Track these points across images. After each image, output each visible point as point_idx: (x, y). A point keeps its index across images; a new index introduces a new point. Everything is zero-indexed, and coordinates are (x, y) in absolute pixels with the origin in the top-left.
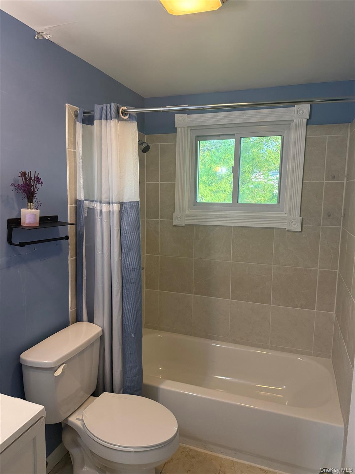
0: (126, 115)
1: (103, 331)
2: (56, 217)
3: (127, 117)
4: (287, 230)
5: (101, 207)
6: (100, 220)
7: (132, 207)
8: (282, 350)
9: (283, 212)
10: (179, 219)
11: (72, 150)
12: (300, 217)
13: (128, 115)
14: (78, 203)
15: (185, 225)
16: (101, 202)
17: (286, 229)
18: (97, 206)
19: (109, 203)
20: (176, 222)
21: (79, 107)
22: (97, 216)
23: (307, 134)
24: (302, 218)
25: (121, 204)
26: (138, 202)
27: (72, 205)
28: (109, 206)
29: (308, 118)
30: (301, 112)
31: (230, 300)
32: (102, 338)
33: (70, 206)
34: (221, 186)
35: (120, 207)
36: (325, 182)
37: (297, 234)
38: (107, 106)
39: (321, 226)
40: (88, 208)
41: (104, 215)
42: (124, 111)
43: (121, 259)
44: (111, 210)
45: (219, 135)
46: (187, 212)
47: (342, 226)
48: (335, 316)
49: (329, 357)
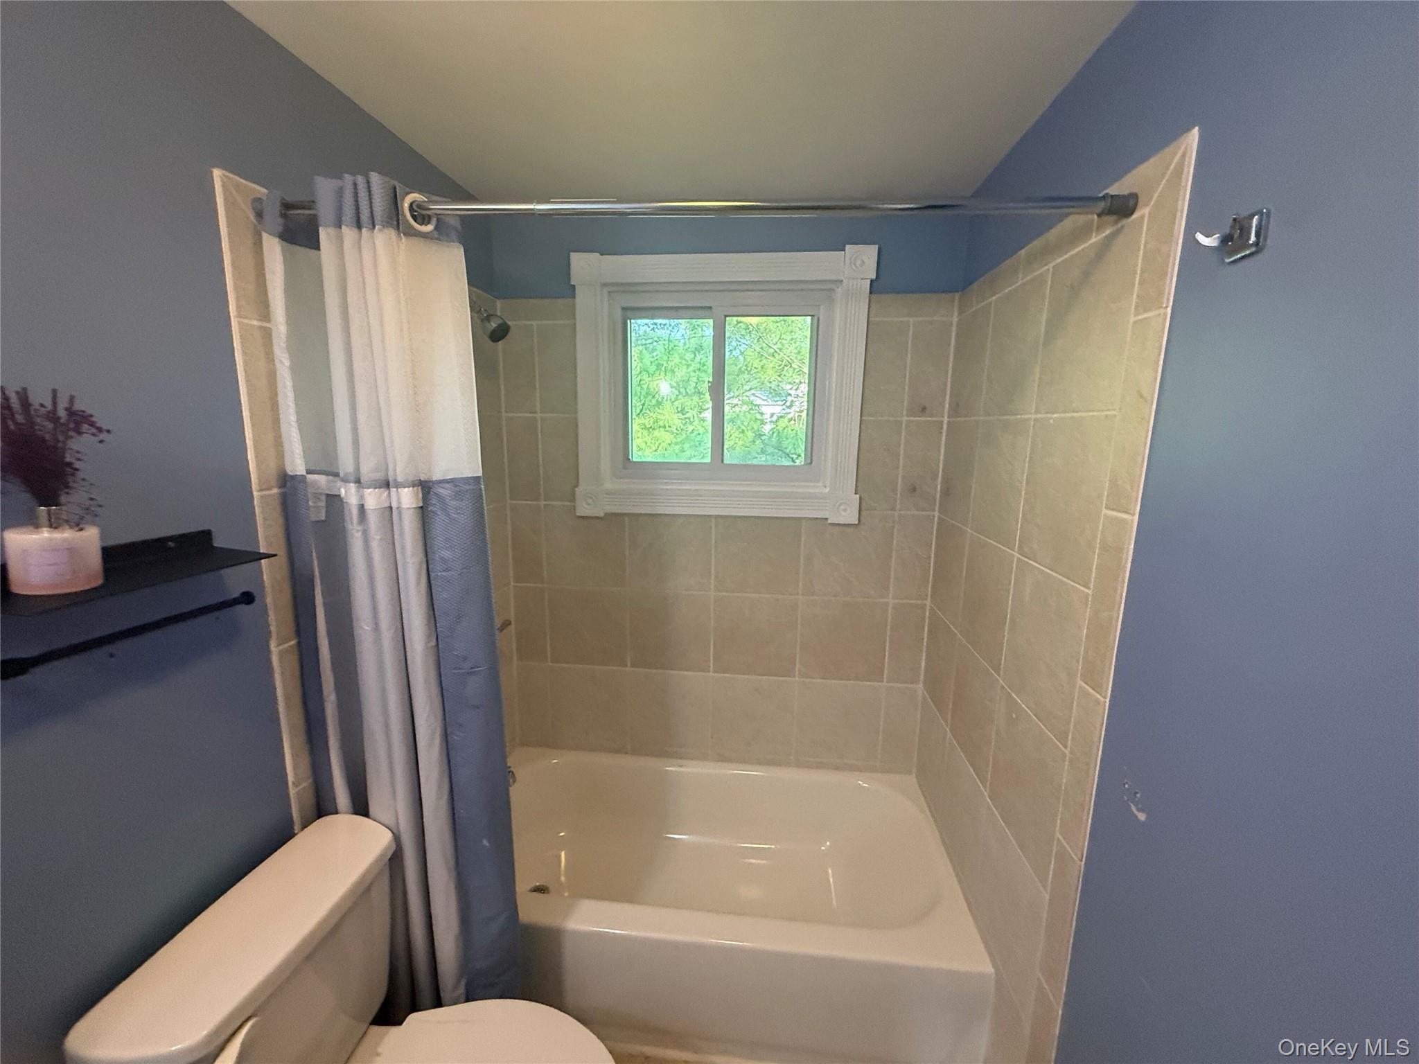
0: (426, 222)
1: (397, 838)
2: (206, 535)
3: (430, 228)
4: (829, 522)
5: (362, 497)
6: (359, 535)
7: (458, 495)
8: (820, 766)
9: (818, 481)
11: (255, 323)
12: (856, 494)
13: (434, 221)
14: (289, 484)
15: (606, 514)
16: (358, 481)
17: (827, 519)
18: (349, 494)
19: (387, 485)
20: (584, 509)
21: (266, 188)
22: (349, 522)
23: (871, 314)
24: (860, 498)
25: (426, 487)
26: (479, 478)
27: (269, 489)
28: (386, 494)
29: (874, 277)
30: (859, 262)
31: (711, 674)
32: (394, 860)
33: (263, 499)
35: (421, 495)
36: (905, 419)
37: (850, 530)
38: (355, 185)
39: (896, 514)
40: (328, 496)
41: (373, 520)
42: (419, 206)
43: (433, 643)
44: (394, 505)
45: (677, 309)
46: (608, 485)
47: (940, 512)
48: (923, 693)
49: (910, 772)
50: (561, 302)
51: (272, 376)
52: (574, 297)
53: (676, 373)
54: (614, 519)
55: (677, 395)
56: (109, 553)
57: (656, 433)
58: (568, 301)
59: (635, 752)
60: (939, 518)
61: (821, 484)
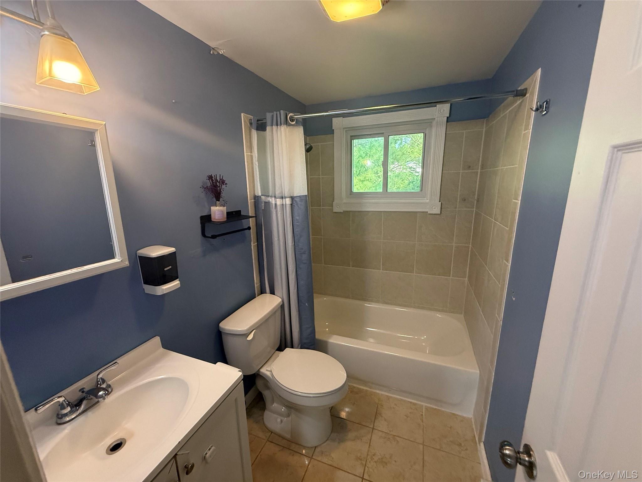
0: (293, 121)
1: (283, 301)
2: (240, 211)
3: (294, 122)
4: (428, 213)
5: (276, 201)
6: (275, 212)
7: (301, 200)
8: (423, 308)
9: (425, 198)
10: (338, 207)
11: (249, 154)
12: (440, 202)
13: (295, 120)
14: (256, 199)
15: (344, 211)
16: (275, 197)
17: (427, 212)
18: (272, 200)
19: (282, 198)
20: (336, 210)
21: (252, 116)
22: (272, 208)
23: (447, 130)
24: (441, 204)
25: (292, 198)
26: (306, 195)
27: (252, 200)
28: (282, 201)
29: (448, 115)
30: (442, 111)
31: (381, 271)
32: (282, 306)
33: (250, 202)
34: (368, 176)
35: (291, 200)
36: (461, 171)
37: (438, 216)
38: (277, 114)
39: (457, 209)
40: (265, 202)
41: (279, 208)
42: (292, 117)
43: (294, 244)
44: (284, 203)
45: (370, 135)
46: (345, 201)
47: (476, 208)
48: (467, 282)
49: (461, 314)
50: (329, 136)
51: (253, 168)
52: (334, 134)
53: (374, 157)
54: (346, 213)
55: (374, 166)
56: (228, 213)
57: (365, 183)
58: (332, 135)
59: (353, 298)
60: (475, 211)
61: (425, 199)
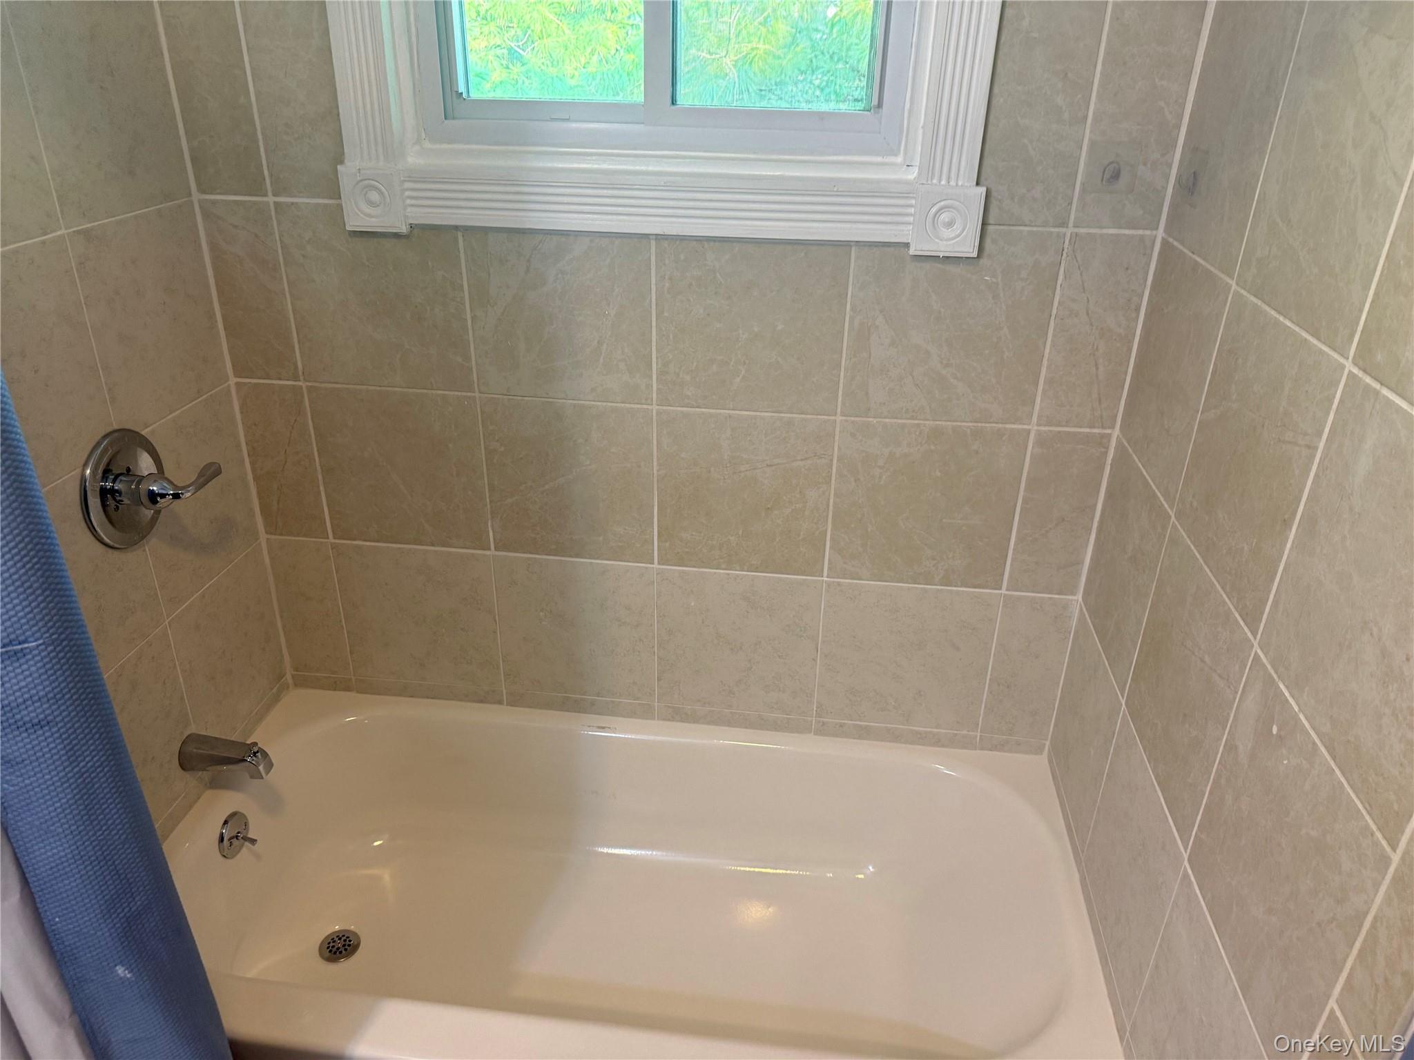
4: (912, 252)
8: (863, 733)
9: (895, 153)
10: (374, 196)
12: (978, 183)
15: (411, 226)
17: (907, 245)
20: (361, 215)
24: (989, 194)
31: (656, 565)
37: (957, 271)
39: (1069, 231)
46: (413, 159)
47: (1168, 230)
48: (1081, 609)
49: (1039, 750)
54: (435, 239)
59: (517, 700)
60: (1165, 242)
61: (899, 159)
